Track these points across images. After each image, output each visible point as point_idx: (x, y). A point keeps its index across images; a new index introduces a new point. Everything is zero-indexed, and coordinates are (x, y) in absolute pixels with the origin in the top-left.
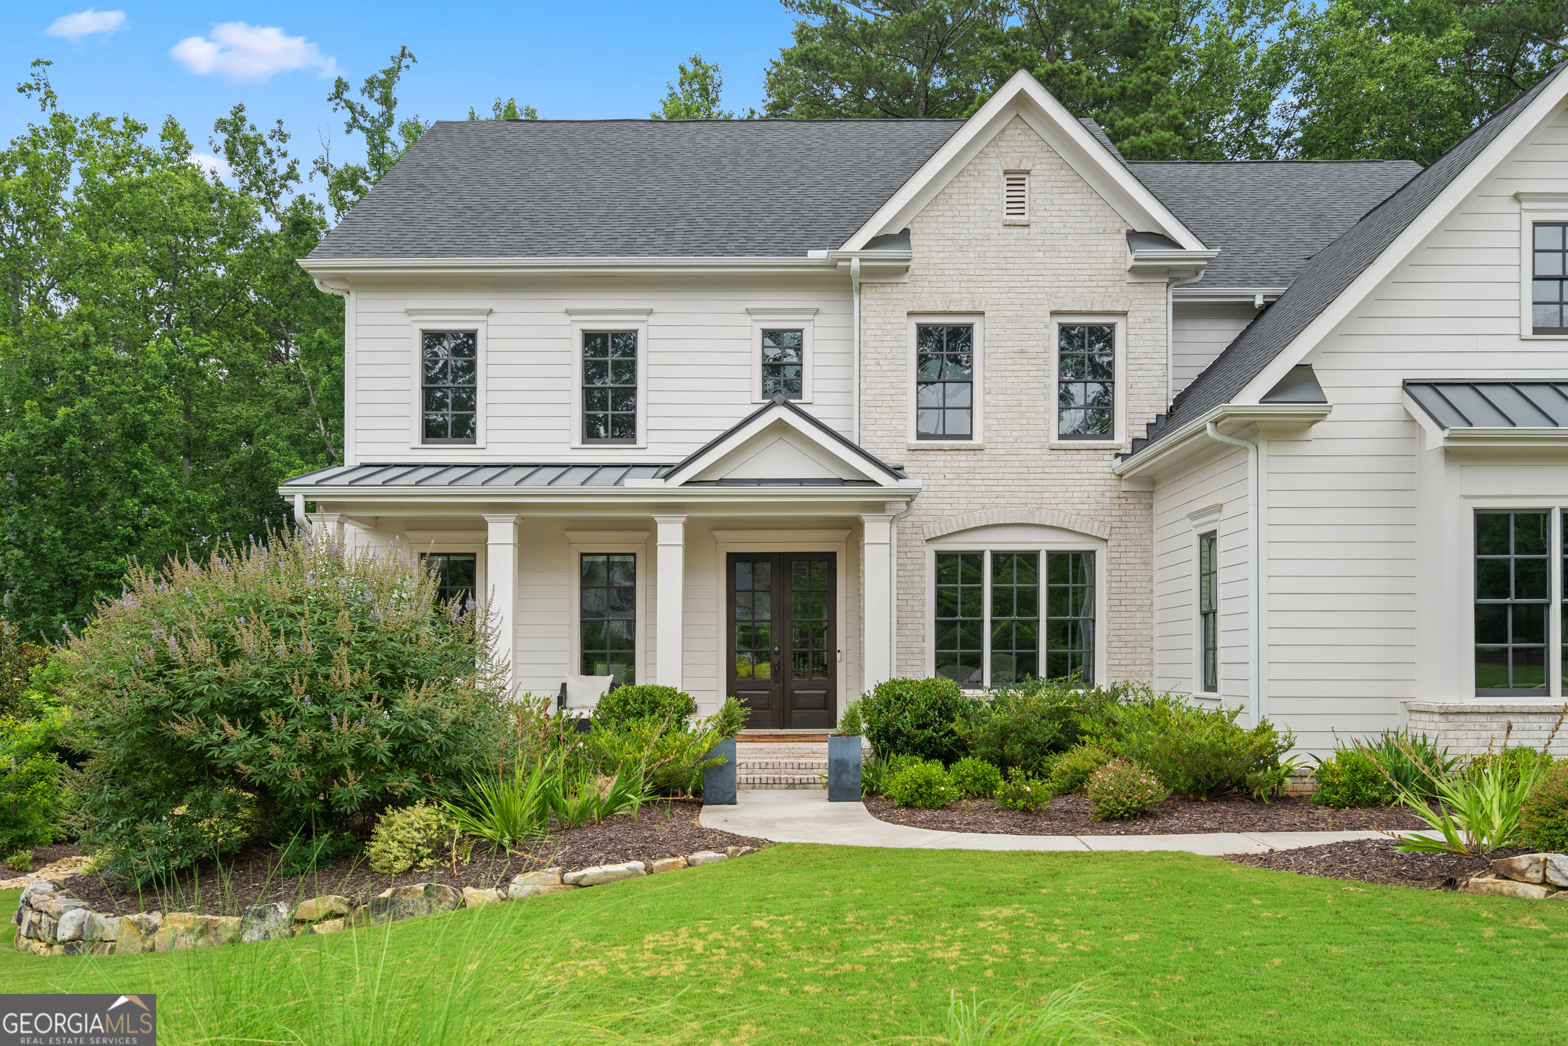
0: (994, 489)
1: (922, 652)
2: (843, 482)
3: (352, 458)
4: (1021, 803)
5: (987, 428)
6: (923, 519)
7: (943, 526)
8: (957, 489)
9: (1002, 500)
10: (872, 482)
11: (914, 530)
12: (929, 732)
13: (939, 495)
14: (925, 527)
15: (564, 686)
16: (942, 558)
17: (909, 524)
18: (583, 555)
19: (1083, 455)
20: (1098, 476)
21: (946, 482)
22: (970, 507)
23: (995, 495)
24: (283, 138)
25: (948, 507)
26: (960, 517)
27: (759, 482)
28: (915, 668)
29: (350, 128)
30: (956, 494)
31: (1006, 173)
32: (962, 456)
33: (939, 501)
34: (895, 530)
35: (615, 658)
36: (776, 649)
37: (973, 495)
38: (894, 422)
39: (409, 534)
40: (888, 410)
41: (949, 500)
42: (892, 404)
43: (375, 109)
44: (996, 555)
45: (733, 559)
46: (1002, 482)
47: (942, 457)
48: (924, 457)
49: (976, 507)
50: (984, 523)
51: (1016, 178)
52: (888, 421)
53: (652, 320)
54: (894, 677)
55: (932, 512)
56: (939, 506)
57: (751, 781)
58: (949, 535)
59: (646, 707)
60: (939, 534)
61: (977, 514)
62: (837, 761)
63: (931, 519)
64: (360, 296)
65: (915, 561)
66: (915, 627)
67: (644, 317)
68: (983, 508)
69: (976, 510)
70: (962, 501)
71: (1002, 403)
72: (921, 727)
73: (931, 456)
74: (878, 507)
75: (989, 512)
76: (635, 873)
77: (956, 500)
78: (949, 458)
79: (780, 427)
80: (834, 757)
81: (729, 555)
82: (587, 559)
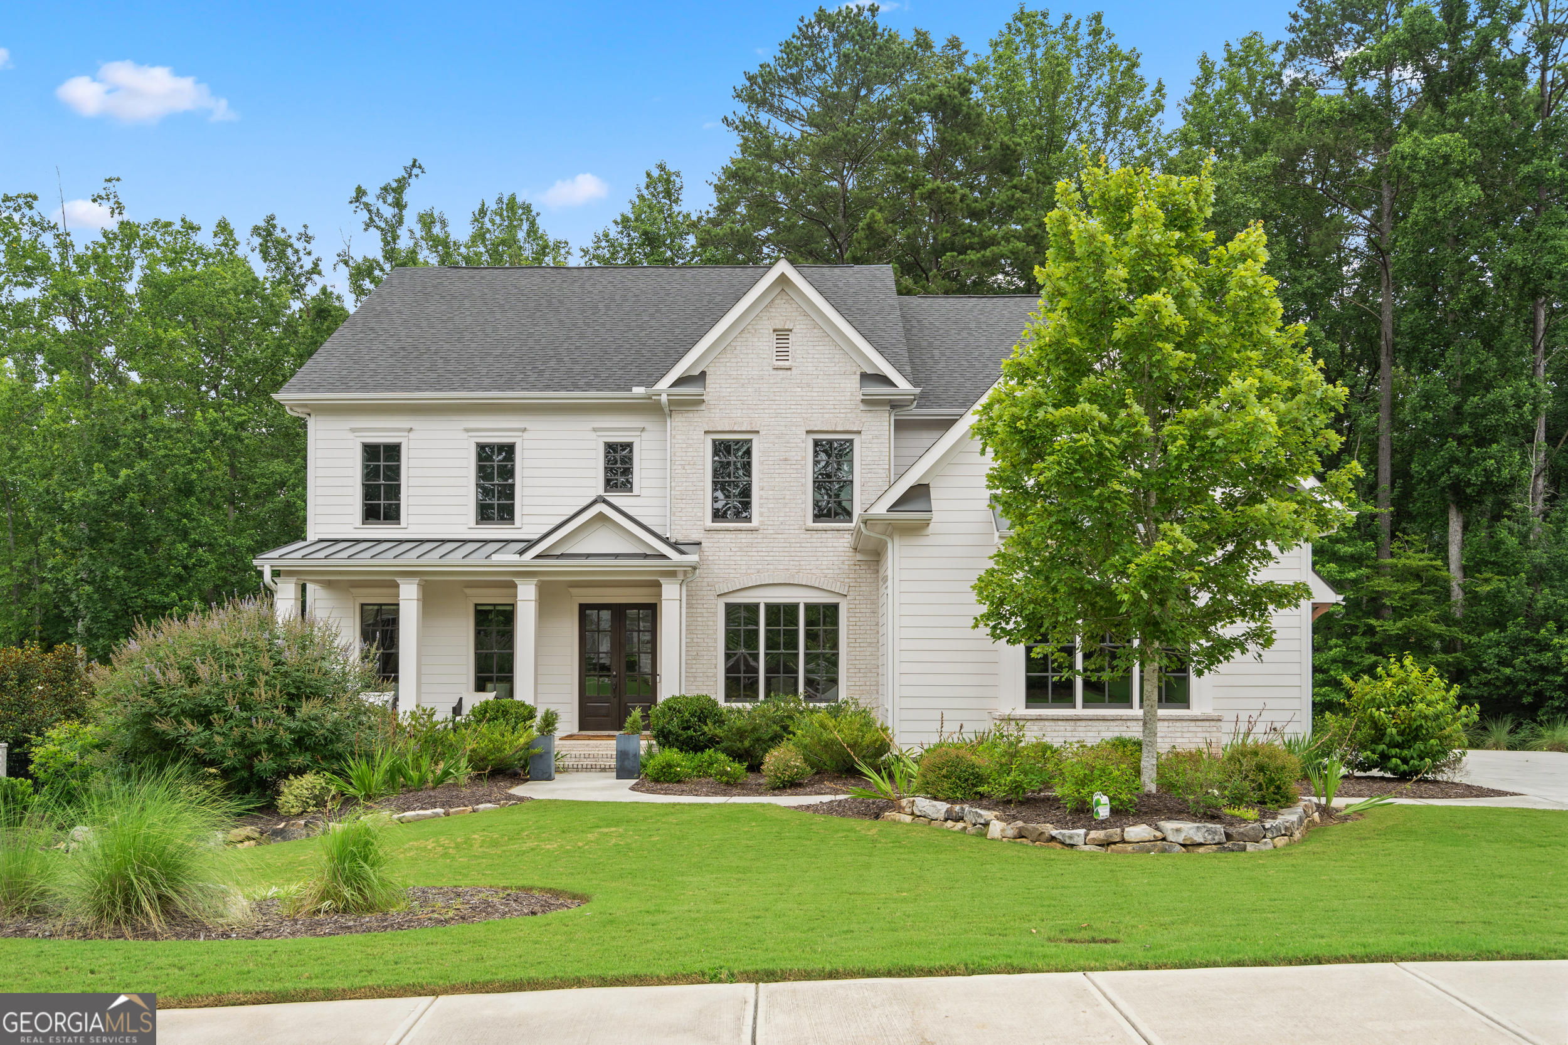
0: (766, 558)
1: (715, 676)
2: (646, 556)
3: (312, 534)
4: (725, 779)
5: (761, 515)
6: (716, 580)
7: (729, 585)
8: (739, 558)
9: (771, 567)
10: (663, 556)
11: (708, 588)
12: (691, 732)
13: (727, 562)
14: (716, 586)
15: (461, 699)
16: (728, 606)
17: (705, 584)
18: (476, 605)
19: (829, 534)
20: (840, 549)
21: (731, 554)
22: (749, 571)
23: (767, 562)
24: (308, 239)
25: (733, 571)
26: (741, 579)
27: (588, 556)
28: (709, 687)
29: (367, 227)
30: (739, 563)
31: (774, 331)
32: (743, 535)
33: (727, 567)
34: (684, 589)
35: (500, 680)
36: (615, 673)
37: (751, 563)
38: (695, 510)
39: (352, 590)
40: (691, 501)
41: (734, 567)
42: (694, 497)
43: (388, 212)
44: (768, 606)
45: (584, 608)
46: (771, 554)
47: (729, 535)
48: (716, 536)
49: (754, 571)
50: (759, 583)
51: (782, 334)
52: (691, 510)
53: (526, 435)
54: (683, 692)
55: (722, 575)
56: (727, 571)
58: (734, 591)
59: (500, 714)
60: (726, 591)
61: (754, 577)
62: (622, 753)
63: (721, 580)
64: (319, 418)
65: (708, 610)
66: (709, 658)
67: (520, 434)
68: (759, 572)
69: (753, 574)
70: (743, 567)
71: (772, 497)
72: (684, 729)
73: (721, 535)
74: (672, 574)
75: (763, 575)
76: (437, 815)
77: (739, 567)
78: (735, 536)
79: (601, 517)
80: (620, 750)
81: (581, 605)
82: (480, 608)
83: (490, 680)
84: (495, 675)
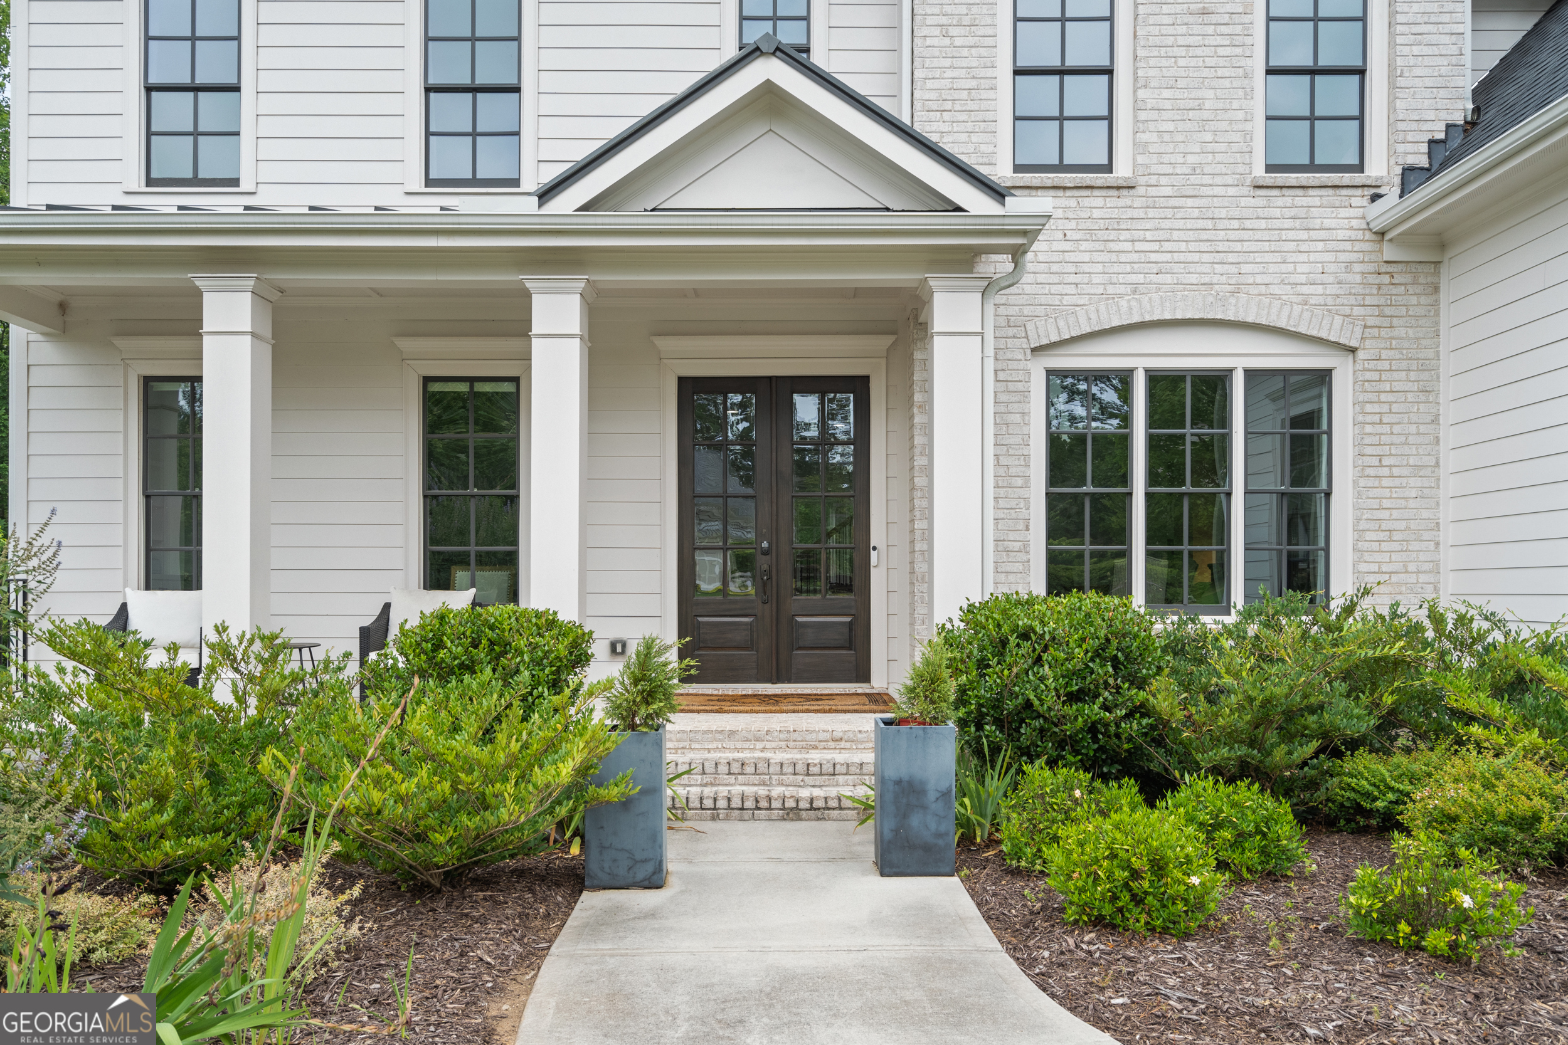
0: (1154, 257)
1: (1025, 549)
4: (1437, 939)
5: (1139, 148)
6: (1027, 311)
7: (1061, 324)
8: (1086, 257)
9: (1168, 278)
10: (953, 206)
11: (1011, 332)
12: (1094, 710)
13: (1055, 268)
14: (1030, 326)
15: (387, 607)
17: (1002, 322)
18: (427, 380)
19: (1313, 198)
20: (1341, 234)
21: (1067, 246)
22: (1111, 289)
23: (1155, 268)
25: (1071, 289)
26: (1092, 308)
30: (1086, 268)
32: (1096, 199)
33: (1055, 279)
34: (990, 309)
35: (487, 561)
36: (765, 544)
37: (1116, 268)
38: (975, 138)
39: (119, 342)
40: (963, 117)
41: (1072, 279)
42: (971, 105)
44: (1155, 379)
45: (689, 389)
46: (1167, 246)
49: (1122, 289)
50: (1136, 319)
52: (963, 137)
55: (1043, 300)
56: (1055, 289)
57: (708, 803)
58: (1073, 340)
60: (1055, 338)
61: (1123, 303)
62: (898, 782)
63: (1040, 311)
65: (1011, 387)
66: (1013, 504)
68: (1134, 292)
69: (1121, 296)
70: (1096, 279)
71: (1168, 105)
72: (1074, 698)
74: (961, 260)
75: (1145, 299)
77: (1086, 278)
78: (1072, 203)
79: (769, 98)
80: (891, 773)
81: (682, 380)
82: (436, 387)
83: (462, 561)
84: (473, 549)
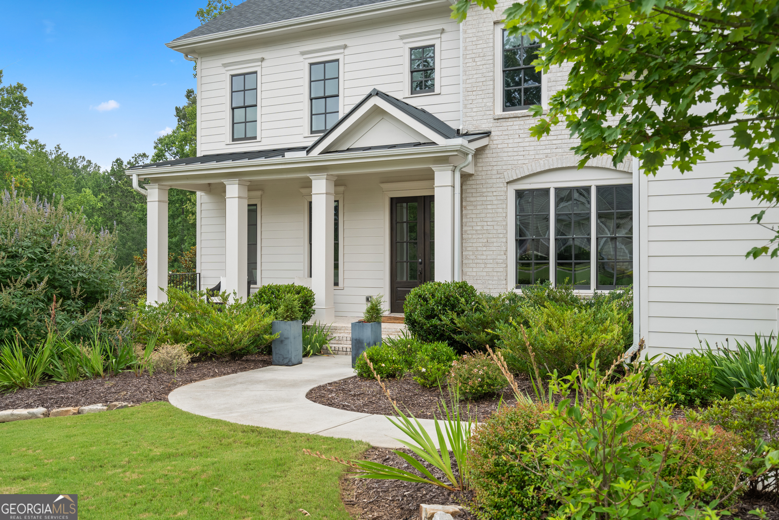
0: (554, 142)
2: (419, 144)
3: (200, 152)
6: (504, 167)
7: (518, 172)
8: (527, 144)
9: (560, 150)
10: (434, 143)
11: (498, 176)
13: (515, 149)
14: (505, 173)
16: (520, 194)
17: (495, 172)
18: (310, 203)
21: (520, 140)
22: (537, 157)
23: (555, 146)
25: (522, 158)
26: (529, 165)
28: (499, 274)
30: (527, 148)
32: (531, 121)
33: (515, 154)
34: (456, 175)
36: (420, 260)
37: (539, 148)
38: (484, 101)
40: (481, 93)
41: (522, 153)
42: (483, 88)
44: (558, 191)
45: (395, 203)
46: (560, 137)
47: (517, 122)
48: (505, 123)
49: (541, 156)
50: (547, 168)
52: (480, 101)
53: (347, 51)
55: (511, 162)
56: (515, 158)
58: (523, 178)
60: (515, 178)
61: (542, 162)
62: (356, 340)
63: (510, 167)
64: (204, 59)
65: (498, 198)
66: (499, 244)
67: (342, 51)
68: (547, 157)
69: (541, 159)
70: (531, 153)
71: (560, 79)
73: (510, 123)
74: (443, 160)
75: (551, 159)
77: (527, 153)
78: (522, 122)
79: (377, 111)
80: (354, 337)
81: (392, 199)
